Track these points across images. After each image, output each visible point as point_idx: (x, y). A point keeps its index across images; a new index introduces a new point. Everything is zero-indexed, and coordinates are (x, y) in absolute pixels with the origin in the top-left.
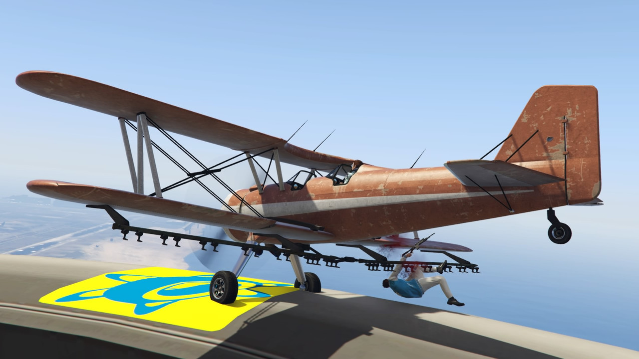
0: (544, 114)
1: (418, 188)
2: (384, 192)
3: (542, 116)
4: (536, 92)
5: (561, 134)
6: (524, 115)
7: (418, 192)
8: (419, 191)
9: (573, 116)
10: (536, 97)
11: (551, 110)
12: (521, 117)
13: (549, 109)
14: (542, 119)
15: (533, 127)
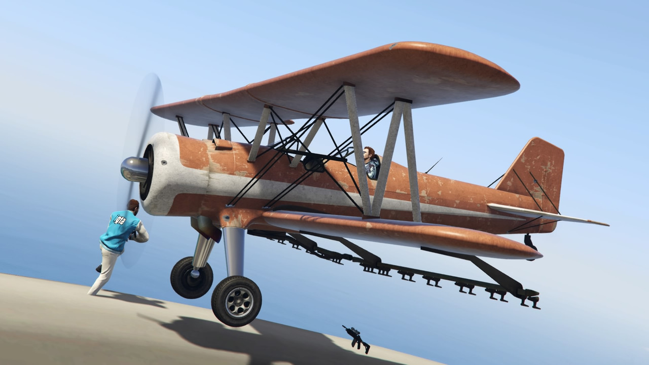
0: (535, 161)
1: (455, 202)
2: (427, 200)
3: (534, 162)
4: (532, 141)
5: (542, 179)
6: (523, 156)
7: (455, 205)
8: (457, 205)
9: (550, 168)
10: (532, 145)
11: (539, 158)
12: (521, 157)
13: (538, 157)
14: (534, 164)
15: (527, 168)
